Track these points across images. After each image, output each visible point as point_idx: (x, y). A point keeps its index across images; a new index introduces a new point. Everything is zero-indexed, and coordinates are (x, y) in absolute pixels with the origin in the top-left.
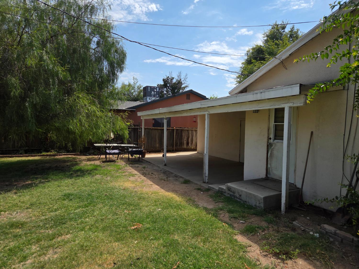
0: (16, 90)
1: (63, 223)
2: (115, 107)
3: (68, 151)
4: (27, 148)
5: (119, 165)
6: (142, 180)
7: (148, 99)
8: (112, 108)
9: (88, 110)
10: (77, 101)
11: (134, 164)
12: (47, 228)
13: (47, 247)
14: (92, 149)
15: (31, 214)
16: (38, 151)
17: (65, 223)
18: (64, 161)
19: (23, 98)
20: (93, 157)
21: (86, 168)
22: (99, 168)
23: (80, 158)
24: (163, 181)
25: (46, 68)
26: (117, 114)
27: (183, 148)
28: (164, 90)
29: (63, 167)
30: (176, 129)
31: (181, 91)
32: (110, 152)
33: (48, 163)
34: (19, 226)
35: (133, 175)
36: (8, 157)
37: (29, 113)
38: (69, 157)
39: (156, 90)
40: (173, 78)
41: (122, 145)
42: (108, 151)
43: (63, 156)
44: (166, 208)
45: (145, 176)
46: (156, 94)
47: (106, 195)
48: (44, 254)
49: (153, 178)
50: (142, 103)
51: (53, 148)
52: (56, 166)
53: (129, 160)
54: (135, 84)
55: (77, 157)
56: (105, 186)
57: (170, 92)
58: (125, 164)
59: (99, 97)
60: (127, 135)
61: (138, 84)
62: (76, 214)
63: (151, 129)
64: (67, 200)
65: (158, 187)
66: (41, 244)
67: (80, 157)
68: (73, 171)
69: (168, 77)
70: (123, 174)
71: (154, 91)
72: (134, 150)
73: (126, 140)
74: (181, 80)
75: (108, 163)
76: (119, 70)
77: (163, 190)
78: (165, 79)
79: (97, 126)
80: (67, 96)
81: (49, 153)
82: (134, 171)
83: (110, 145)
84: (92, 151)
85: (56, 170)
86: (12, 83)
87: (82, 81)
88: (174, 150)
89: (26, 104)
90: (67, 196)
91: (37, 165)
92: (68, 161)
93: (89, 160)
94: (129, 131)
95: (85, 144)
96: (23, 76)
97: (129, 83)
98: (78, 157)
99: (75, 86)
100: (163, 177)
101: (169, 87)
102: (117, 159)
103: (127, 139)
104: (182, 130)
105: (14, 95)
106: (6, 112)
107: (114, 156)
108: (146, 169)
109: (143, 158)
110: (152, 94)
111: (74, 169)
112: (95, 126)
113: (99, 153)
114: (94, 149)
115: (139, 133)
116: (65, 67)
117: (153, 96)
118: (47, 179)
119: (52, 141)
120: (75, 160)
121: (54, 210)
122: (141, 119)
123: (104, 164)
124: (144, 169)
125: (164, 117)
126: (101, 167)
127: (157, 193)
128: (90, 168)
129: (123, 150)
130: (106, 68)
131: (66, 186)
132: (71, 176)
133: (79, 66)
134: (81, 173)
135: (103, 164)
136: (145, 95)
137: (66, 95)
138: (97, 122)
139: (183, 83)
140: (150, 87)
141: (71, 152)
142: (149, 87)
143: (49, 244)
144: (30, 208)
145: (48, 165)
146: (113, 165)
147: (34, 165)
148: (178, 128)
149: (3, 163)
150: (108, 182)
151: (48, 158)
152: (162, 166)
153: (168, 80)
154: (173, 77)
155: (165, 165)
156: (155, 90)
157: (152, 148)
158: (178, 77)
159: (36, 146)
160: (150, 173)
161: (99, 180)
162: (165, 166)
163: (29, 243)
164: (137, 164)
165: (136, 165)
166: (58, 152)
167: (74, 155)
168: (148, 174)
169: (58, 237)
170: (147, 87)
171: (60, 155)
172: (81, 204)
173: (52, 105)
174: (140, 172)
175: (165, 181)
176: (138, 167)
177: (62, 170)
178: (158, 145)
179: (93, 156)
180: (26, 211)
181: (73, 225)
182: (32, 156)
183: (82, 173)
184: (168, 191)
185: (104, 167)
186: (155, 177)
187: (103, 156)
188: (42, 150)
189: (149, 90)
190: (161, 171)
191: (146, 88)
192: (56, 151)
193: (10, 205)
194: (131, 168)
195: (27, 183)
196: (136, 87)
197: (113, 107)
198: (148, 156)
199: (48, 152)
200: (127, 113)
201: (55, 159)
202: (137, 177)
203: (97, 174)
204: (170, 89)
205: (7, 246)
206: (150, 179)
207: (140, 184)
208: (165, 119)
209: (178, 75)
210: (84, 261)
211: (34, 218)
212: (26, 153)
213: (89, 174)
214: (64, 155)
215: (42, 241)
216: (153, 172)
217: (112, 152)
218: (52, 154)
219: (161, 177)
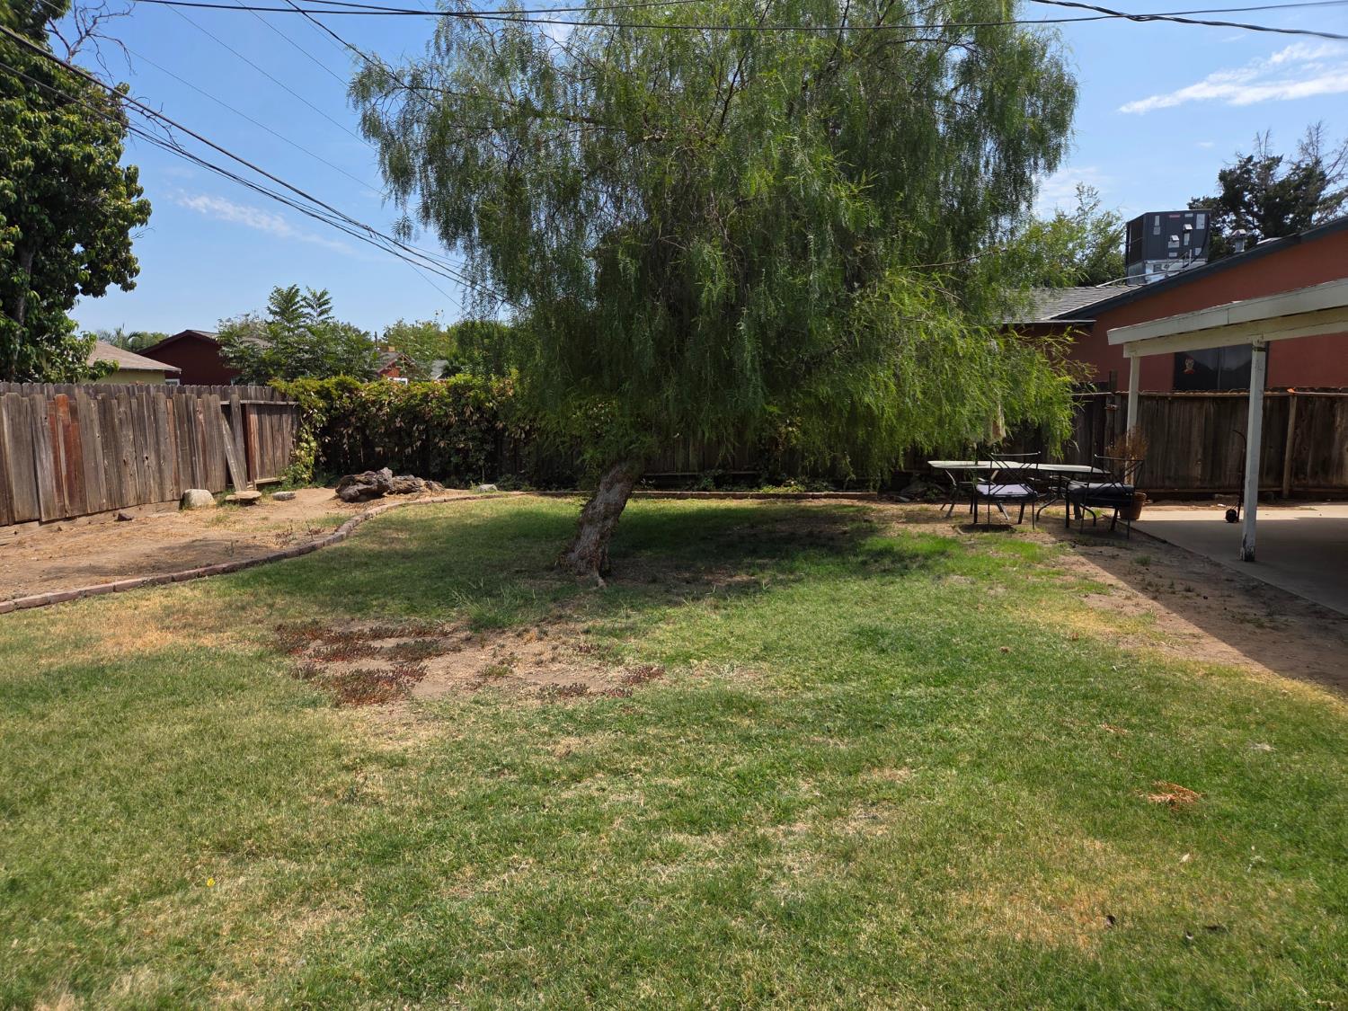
0: (713, 282)
1: (877, 726)
2: (1023, 318)
3: (840, 484)
4: (720, 471)
5: (1032, 545)
6: (1143, 612)
7: (1149, 271)
8: (1007, 320)
9: (926, 331)
10: (893, 300)
11: (1095, 545)
12: (829, 731)
13: (841, 794)
14: (920, 478)
15: (772, 679)
16: (752, 482)
17: (881, 726)
18: (830, 518)
19: (730, 309)
20: (926, 510)
21: (909, 546)
22: (956, 551)
23: (880, 511)
24: (1250, 627)
25: (803, 193)
26: (1031, 343)
27: (1335, 487)
28: (1224, 221)
29: (832, 539)
30: (1299, 396)
31: (1316, 216)
32: (992, 492)
33: (781, 521)
34: (746, 709)
35: (1101, 590)
36: (674, 496)
37: (747, 356)
38: (845, 506)
39: (1194, 225)
40: (1277, 161)
41: (1042, 467)
42: (984, 489)
43: (825, 501)
44: (1302, 745)
45: (1155, 598)
46: (1192, 245)
47: (1006, 651)
48: (839, 813)
49: (1197, 610)
50: (1125, 289)
51: (793, 475)
52: (810, 534)
53: (1067, 526)
54: (1085, 213)
55: (868, 505)
56: (992, 618)
57: (1256, 227)
58: (1053, 543)
59: (960, 282)
60: (1067, 423)
61: (1098, 214)
62: (911, 701)
63: (1166, 397)
64: (869, 649)
65: (1235, 652)
66: (824, 781)
67: (881, 506)
68: (869, 552)
69: (1250, 159)
70: (1058, 582)
71: (1182, 233)
72: (1092, 485)
73: (1058, 446)
74: (1318, 162)
75: (985, 534)
76: (1041, 162)
77: (1258, 667)
78: (1231, 172)
79: (956, 395)
80: (859, 287)
81: (781, 490)
82: (1099, 570)
83: (995, 465)
84: (919, 488)
85: (811, 544)
86: (703, 259)
87: (905, 227)
88: (1286, 492)
89: (740, 326)
90: (870, 638)
91: (752, 527)
92: (841, 519)
93: (911, 518)
94: (1076, 408)
95: (897, 462)
96: (730, 237)
97: (1059, 216)
98: (874, 506)
99: (880, 247)
100: (1247, 610)
101: (1248, 206)
102: (1020, 522)
103: (1062, 444)
104: (1332, 400)
105: (708, 301)
106: (687, 354)
107: (1006, 508)
108: (1152, 568)
109: (1132, 524)
110: (1170, 245)
111: (867, 547)
112: (947, 392)
113: (943, 496)
114: (926, 481)
115: (1108, 418)
116: (859, 183)
117: (1175, 254)
118: (792, 573)
119: (792, 451)
120: (866, 517)
121: (835, 677)
122: (1125, 356)
123: (968, 535)
124: (1143, 569)
125: (1254, 340)
126: (961, 546)
127: (1236, 674)
128: (924, 546)
129: (1044, 488)
130: (987, 163)
131: (856, 603)
132: (863, 571)
133: (902, 169)
134: (893, 562)
135: (965, 536)
136: (1135, 254)
137: (856, 285)
138: (955, 374)
139: (1330, 174)
140: (1164, 215)
141: (848, 489)
142: (1157, 218)
143: (849, 787)
144: (764, 659)
145: (784, 528)
146: (1005, 543)
147: (747, 525)
148: (1312, 390)
149: (666, 515)
150: (1001, 606)
151: (779, 504)
152: (1230, 563)
153: (1249, 172)
154: (1276, 154)
155: (1249, 558)
156: (1189, 227)
157: (1167, 483)
158: (1304, 150)
159: (746, 467)
160: (1178, 587)
161: (968, 595)
162: (1248, 564)
163: (786, 766)
164: (1107, 545)
165: (1107, 550)
166: (809, 488)
167: (860, 498)
168: (1166, 588)
169: (869, 769)
170: (1149, 217)
171: (814, 497)
172: (922, 671)
173: (813, 324)
174: (1129, 578)
175: (1261, 626)
176: (1113, 557)
177: (831, 549)
178: (1197, 471)
179: (925, 506)
180: (753, 665)
181: (911, 737)
182: (735, 497)
183: (896, 562)
184: (1291, 672)
185: (972, 546)
186: (1209, 607)
187: (963, 508)
188: (760, 477)
189: (1157, 232)
190: (1232, 584)
191: (1138, 227)
192: (802, 483)
193: (709, 640)
194: (1083, 559)
195: (737, 579)
196: (1089, 227)
197: (1013, 315)
198: (1149, 514)
199: (778, 484)
200: (1071, 335)
201: (803, 510)
202: (1117, 598)
203: (953, 571)
204: (1254, 215)
205: (730, 765)
206: (1182, 610)
207: (1141, 629)
208: (1260, 349)
209: (1306, 141)
210: (985, 875)
211: (781, 692)
212: (718, 486)
213: (922, 567)
214: (826, 497)
215: (822, 769)
216: (1192, 585)
217: (999, 493)
218: (790, 491)
219: (1240, 607)
